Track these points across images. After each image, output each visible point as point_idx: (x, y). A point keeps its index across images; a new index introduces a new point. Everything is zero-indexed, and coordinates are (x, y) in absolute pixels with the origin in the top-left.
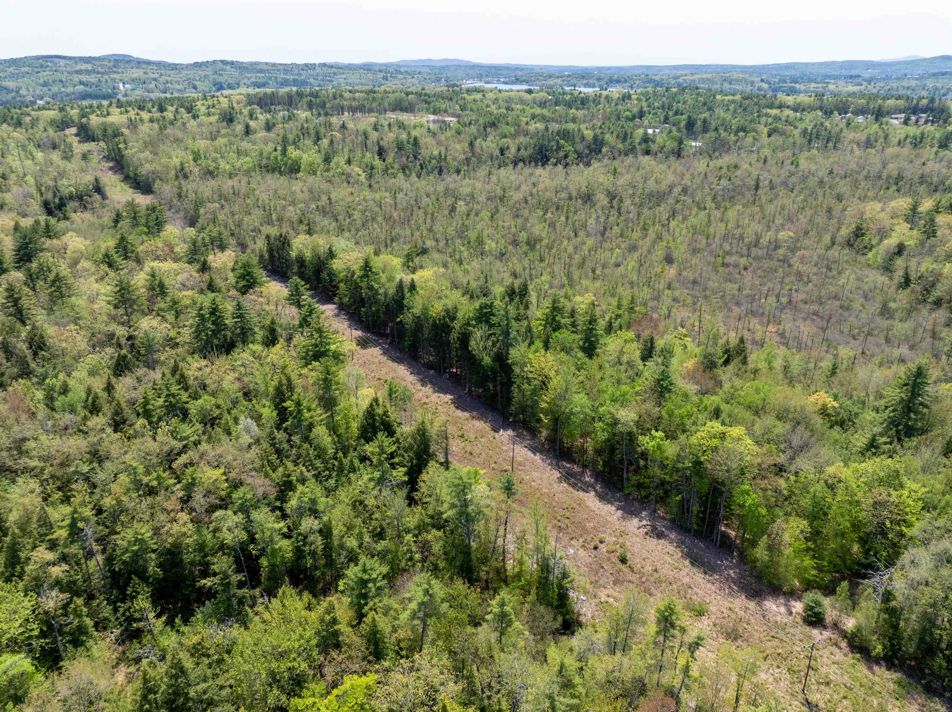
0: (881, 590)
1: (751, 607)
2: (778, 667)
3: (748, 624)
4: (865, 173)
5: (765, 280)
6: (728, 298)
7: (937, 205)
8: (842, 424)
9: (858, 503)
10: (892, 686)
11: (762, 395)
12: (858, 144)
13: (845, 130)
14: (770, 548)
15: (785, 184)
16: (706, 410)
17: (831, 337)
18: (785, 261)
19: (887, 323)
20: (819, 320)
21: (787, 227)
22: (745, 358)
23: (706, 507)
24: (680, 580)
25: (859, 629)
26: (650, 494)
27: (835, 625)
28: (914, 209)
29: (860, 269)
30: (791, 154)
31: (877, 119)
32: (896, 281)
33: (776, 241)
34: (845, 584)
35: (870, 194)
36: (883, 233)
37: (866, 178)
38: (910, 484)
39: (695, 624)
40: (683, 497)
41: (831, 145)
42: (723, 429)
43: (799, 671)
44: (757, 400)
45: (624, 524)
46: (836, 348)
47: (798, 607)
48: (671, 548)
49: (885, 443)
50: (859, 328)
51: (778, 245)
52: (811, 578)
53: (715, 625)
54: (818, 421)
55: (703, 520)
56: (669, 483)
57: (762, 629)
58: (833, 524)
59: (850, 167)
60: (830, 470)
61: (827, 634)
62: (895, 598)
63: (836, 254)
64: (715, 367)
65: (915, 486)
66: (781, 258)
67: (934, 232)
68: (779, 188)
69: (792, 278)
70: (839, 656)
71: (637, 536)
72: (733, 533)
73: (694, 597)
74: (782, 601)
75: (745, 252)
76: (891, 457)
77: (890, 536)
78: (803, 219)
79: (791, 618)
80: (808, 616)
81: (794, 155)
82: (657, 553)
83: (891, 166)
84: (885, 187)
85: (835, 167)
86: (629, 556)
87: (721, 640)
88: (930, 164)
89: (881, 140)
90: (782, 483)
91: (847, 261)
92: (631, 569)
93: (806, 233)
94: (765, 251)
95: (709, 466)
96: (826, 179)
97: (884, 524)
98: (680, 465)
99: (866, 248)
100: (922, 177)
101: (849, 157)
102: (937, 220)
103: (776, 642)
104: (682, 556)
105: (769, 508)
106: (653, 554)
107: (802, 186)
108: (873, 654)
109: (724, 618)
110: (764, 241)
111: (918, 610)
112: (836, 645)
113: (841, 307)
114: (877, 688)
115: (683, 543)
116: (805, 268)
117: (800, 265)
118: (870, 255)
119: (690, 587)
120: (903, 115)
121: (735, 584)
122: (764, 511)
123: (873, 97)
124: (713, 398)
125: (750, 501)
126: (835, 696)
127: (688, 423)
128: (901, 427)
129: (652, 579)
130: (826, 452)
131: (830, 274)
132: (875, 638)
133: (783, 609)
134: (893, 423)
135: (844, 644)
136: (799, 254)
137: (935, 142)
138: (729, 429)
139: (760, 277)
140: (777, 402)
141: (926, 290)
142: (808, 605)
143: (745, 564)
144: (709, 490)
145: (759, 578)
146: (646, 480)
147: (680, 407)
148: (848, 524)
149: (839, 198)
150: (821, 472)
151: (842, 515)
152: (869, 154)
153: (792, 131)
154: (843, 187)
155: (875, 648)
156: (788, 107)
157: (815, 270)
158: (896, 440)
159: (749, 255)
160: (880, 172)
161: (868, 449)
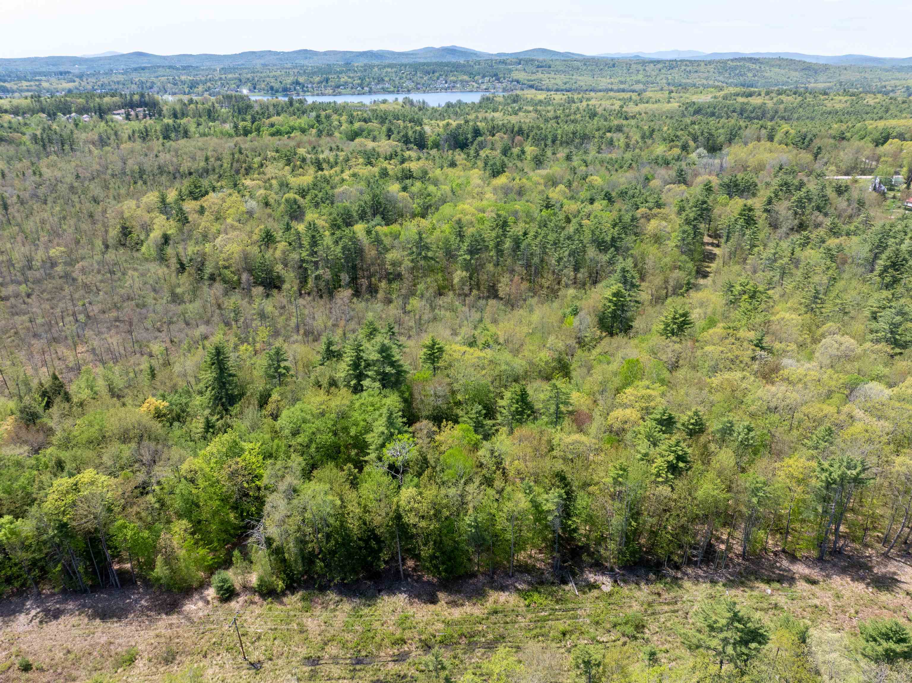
0: (263, 540)
1: (174, 621)
2: (218, 654)
3: (178, 637)
4: (110, 171)
5: (55, 302)
6: (22, 333)
7: (180, 195)
8: (178, 418)
9: (218, 481)
10: (300, 605)
11: (97, 427)
12: (94, 144)
13: (76, 131)
14: (167, 562)
15: (35, 196)
16: (47, 467)
17: (139, 337)
18: (66, 276)
19: (181, 308)
20: (122, 325)
21: (55, 242)
22: (66, 393)
23: (91, 560)
24: (98, 644)
25: (261, 580)
26: (26, 579)
27: (244, 587)
28: (163, 200)
29: (141, 265)
30: (29, 164)
31: (101, 117)
32: (173, 268)
33: (49, 258)
34: (236, 553)
35: (123, 191)
36: (147, 228)
37: (113, 176)
38: (247, 446)
39: (132, 673)
40: (64, 565)
41: (67, 147)
42: (72, 480)
43: (235, 645)
44: (93, 432)
45: (9, 629)
46: (147, 346)
47: (211, 593)
48: (74, 620)
49: (218, 420)
50: (160, 321)
51: (54, 262)
52: (211, 562)
53: (150, 661)
54: (157, 427)
55: (94, 572)
56: (41, 559)
57: (191, 633)
58: (206, 509)
59: (94, 168)
60: (184, 467)
61: (241, 599)
62: (274, 541)
63: (113, 257)
64: (38, 417)
65: (251, 446)
66: (62, 274)
67: (186, 219)
68: (30, 203)
69: (82, 292)
70: (258, 610)
71: (30, 632)
72: (128, 566)
73: (119, 649)
74: (197, 597)
75: (20, 278)
76: (226, 432)
77: (251, 493)
78: (68, 228)
79: (210, 606)
80: (222, 595)
81: (33, 164)
82: (62, 634)
83: (130, 162)
84: (132, 182)
85: (80, 170)
86: (30, 659)
87: (162, 670)
88: (162, 155)
89: (113, 137)
90: (150, 498)
91: (126, 261)
92: (42, 670)
93: (78, 242)
94: (42, 271)
95: (74, 524)
96: (76, 184)
97: (243, 487)
98: (45, 537)
99: (137, 244)
100: (160, 168)
101: (89, 159)
102: (184, 208)
103: (208, 635)
104: (89, 620)
105: (149, 527)
106: (58, 638)
107: (54, 195)
108: (279, 590)
109: (155, 648)
110: (36, 264)
111: (291, 539)
112: (252, 603)
113: (137, 306)
114: (292, 613)
115: (84, 606)
116: (89, 279)
117: (84, 277)
118: (144, 249)
119: (111, 643)
120: (123, 111)
121: (151, 610)
122: (146, 534)
123: (90, 95)
124: (49, 451)
125: (130, 533)
126: (268, 643)
127: (34, 489)
128: (224, 400)
129: (68, 664)
130: (175, 453)
131: (115, 277)
132: (274, 578)
133: (200, 604)
134: (217, 399)
135: (257, 598)
136: (78, 266)
137: (159, 133)
138: (79, 476)
139: (48, 300)
140: (114, 427)
141: (199, 269)
142: (218, 587)
143: (152, 586)
144: (86, 543)
145: (169, 590)
146: (15, 569)
147: (16, 479)
148: (218, 502)
149: (96, 200)
150: (178, 471)
151: (211, 498)
152: (107, 153)
153: (20, 138)
154: (95, 189)
155: (278, 585)
156: (6, 111)
157: (99, 277)
158: (224, 412)
159: (26, 281)
160: (123, 169)
161: (207, 432)
